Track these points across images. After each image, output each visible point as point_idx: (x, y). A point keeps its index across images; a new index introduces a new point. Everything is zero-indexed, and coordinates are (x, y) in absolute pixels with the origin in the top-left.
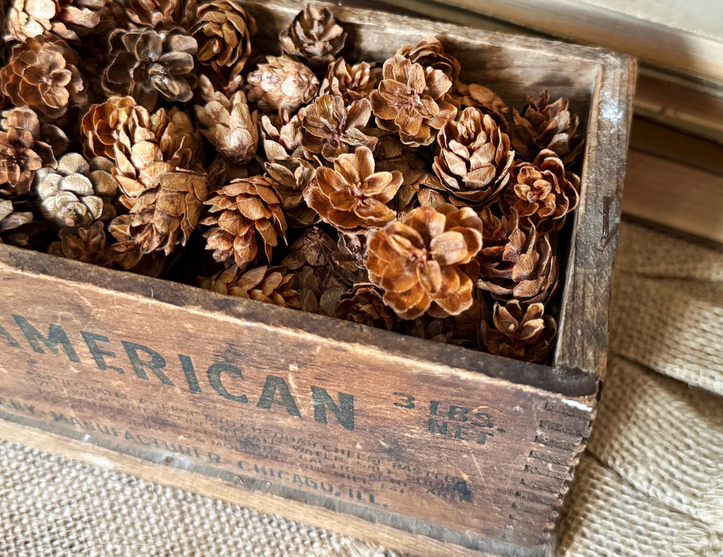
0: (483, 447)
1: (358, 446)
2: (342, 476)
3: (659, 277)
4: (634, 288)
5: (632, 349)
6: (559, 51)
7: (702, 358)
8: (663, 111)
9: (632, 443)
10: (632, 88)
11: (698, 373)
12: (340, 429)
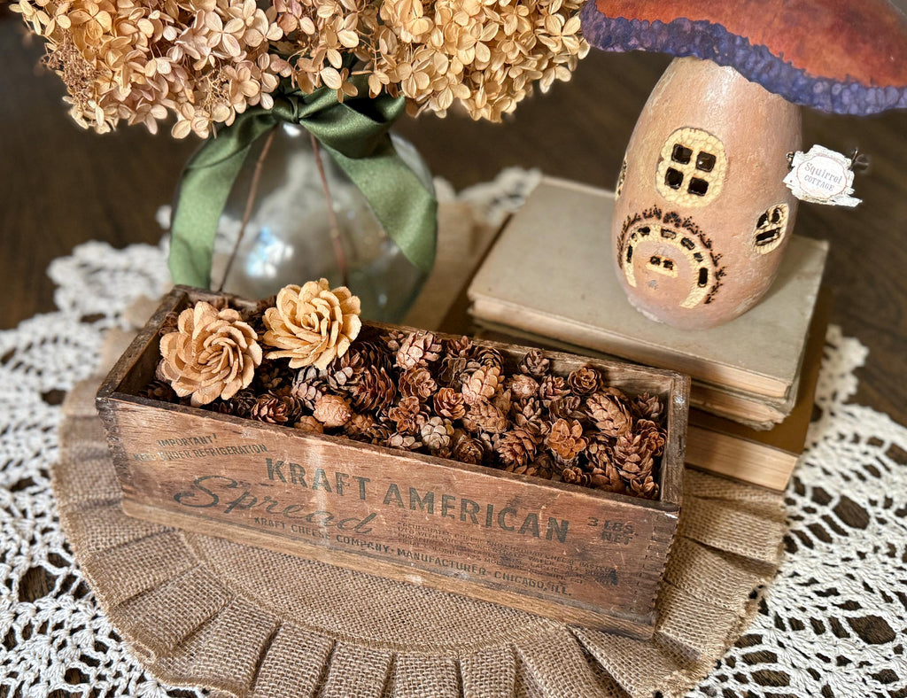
0: (627, 546)
1: (565, 553)
2: (551, 575)
3: (706, 498)
4: (692, 503)
5: (691, 533)
6: (652, 372)
7: (730, 537)
8: (704, 405)
9: (693, 577)
10: (689, 390)
11: (728, 544)
12: (558, 543)
